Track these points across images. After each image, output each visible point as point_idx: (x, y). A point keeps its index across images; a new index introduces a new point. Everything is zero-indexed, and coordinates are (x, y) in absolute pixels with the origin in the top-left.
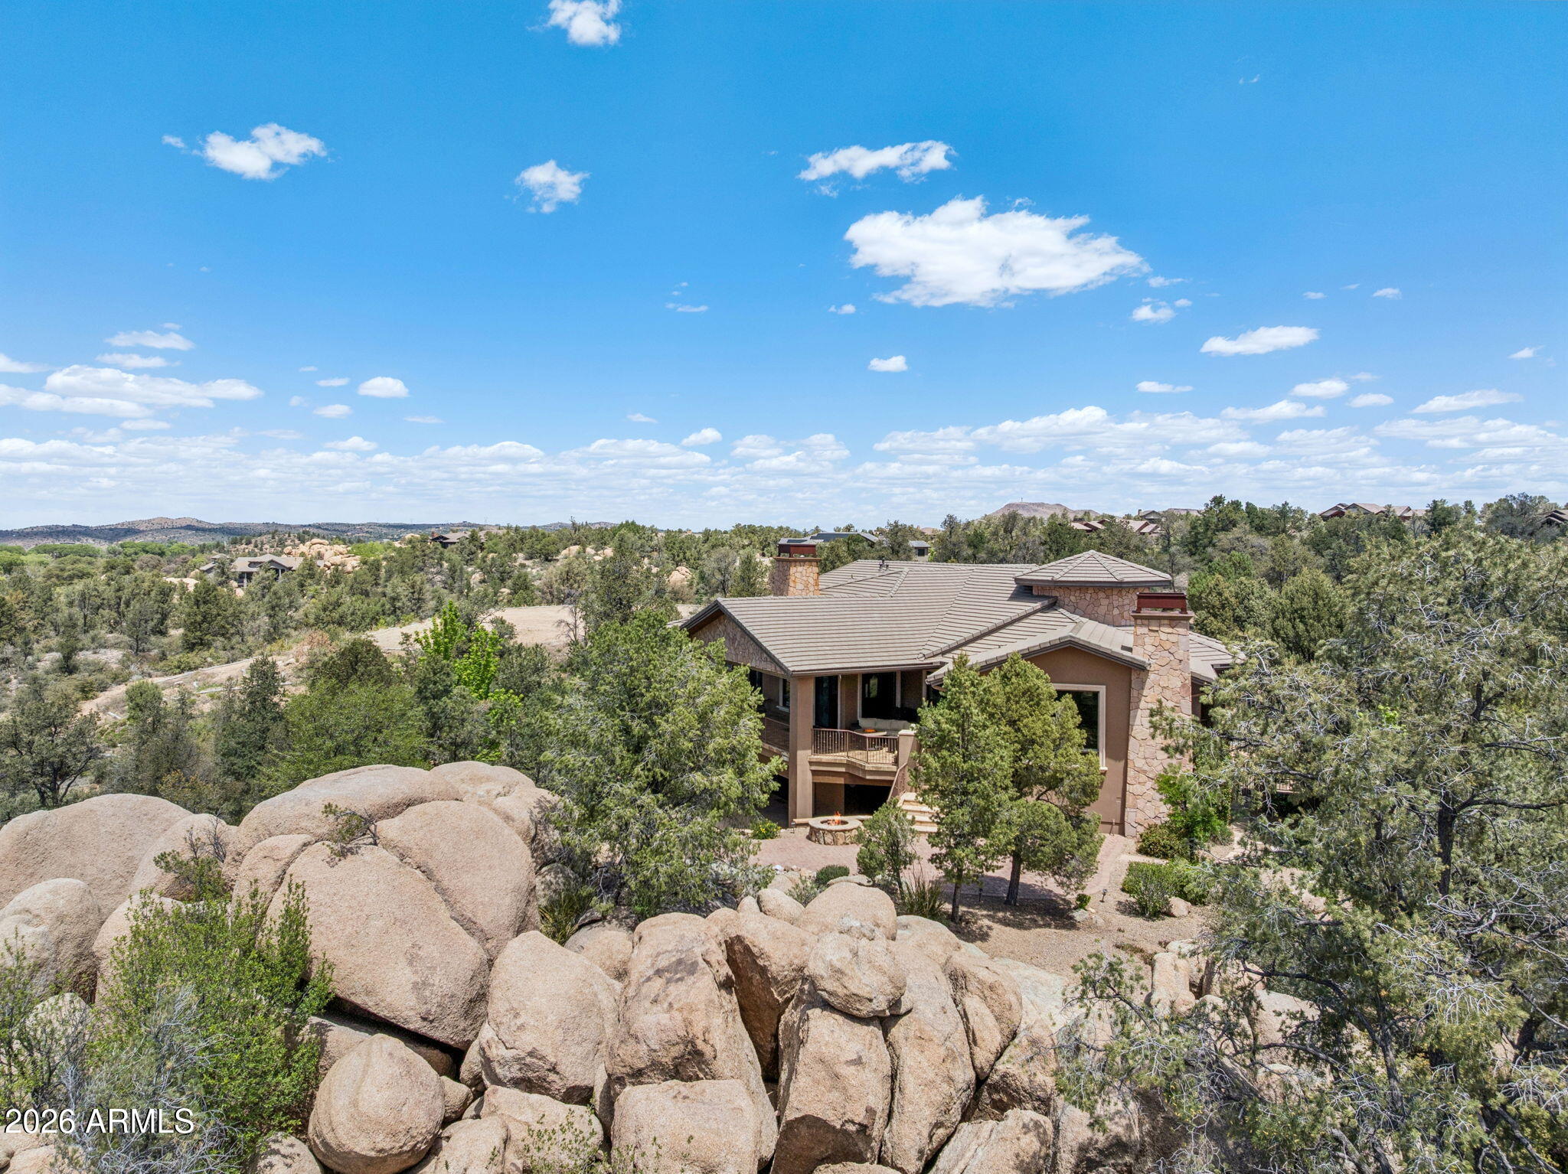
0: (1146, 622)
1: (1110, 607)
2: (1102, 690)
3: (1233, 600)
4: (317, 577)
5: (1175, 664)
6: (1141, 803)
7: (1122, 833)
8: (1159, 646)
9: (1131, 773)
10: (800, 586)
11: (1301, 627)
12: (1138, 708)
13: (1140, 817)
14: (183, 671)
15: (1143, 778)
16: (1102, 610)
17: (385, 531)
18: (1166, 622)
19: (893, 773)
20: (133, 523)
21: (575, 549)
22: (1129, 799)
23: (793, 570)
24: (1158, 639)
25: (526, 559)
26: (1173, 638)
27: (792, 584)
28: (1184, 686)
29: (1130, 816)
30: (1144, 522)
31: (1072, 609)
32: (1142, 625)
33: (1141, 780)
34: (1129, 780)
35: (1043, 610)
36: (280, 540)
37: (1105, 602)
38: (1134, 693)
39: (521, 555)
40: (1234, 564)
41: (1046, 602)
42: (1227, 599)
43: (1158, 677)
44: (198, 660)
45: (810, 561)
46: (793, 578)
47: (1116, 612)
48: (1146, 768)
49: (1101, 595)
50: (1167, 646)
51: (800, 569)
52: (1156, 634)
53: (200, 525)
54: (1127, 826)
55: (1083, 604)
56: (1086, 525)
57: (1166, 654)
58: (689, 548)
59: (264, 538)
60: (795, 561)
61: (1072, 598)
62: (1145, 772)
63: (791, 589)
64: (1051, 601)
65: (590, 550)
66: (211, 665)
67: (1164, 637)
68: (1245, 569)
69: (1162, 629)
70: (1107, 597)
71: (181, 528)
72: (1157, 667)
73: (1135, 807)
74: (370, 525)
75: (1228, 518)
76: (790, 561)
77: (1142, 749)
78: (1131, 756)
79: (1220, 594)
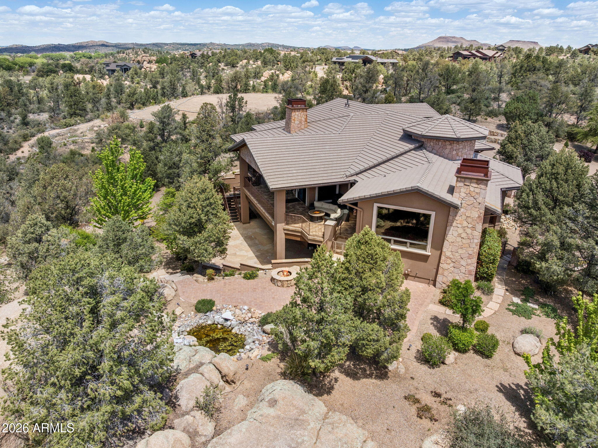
0: (463, 180)
1: (452, 150)
2: (433, 214)
3: (522, 135)
4: (139, 74)
5: (476, 205)
6: (446, 273)
7: (434, 285)
8: (469, 194)
9: (443, 258)
10: (297, 122)
11: (555, 184)
12: (451, 225)
13: (445, 280)
14: (67, 127)
15: (449, 261)
16: (447, 151)
17: (180, 46)
18: (475, 181)
19: (321, 242)
20: (81, 43)
21: (245, 61)
22: (440, 271)
23: (293, 114)
24: (468, 190)
25: (225, 66)
26: (477, 190)
27: (293, 121)
28: (479, 217)
29: (439, 278)
30: (495, 52)
31: (430, 149)
32: (461, 181)
33: (448, 262)
34: (441, 261)
35: (415, 149)
36: (136, 52)
37: (449, 147)
38: (451, 218)
39: (223, 64)
40: (530, 97)
41: (417, 145)
42: (519, 134)
43: (465, 211)
44: (73, 122)
45: (302, 109)
46: (293, 118)
47: (454, 152)
48: (451, 256)
49: (448, 143)
50: (473, 194)
51: (297, 113)
52: (466, 187)
53: (107, 44)
54: (437, 282)
55: (437, 147)
56: (470, 52)
57: (472, 199)
58: (293, 62)
59: (130, 51)
60: (295, 109)
61: (432, 143)
62: (450, 258)
63: (293, 124)
64: (420, 144)
65: (251, 62)
66: (79, 124)
67: (472, 189)
68: (534, 100)
69: (472, 185)
70: (451, 145)
71: (99, 45)
72: (466, 205)
73: (443, 274)
74: (173, 44)
75: (533, 65)
76: (292, 109)
77: (451, 247)
78: (444, 249)
79: (516, 131)
